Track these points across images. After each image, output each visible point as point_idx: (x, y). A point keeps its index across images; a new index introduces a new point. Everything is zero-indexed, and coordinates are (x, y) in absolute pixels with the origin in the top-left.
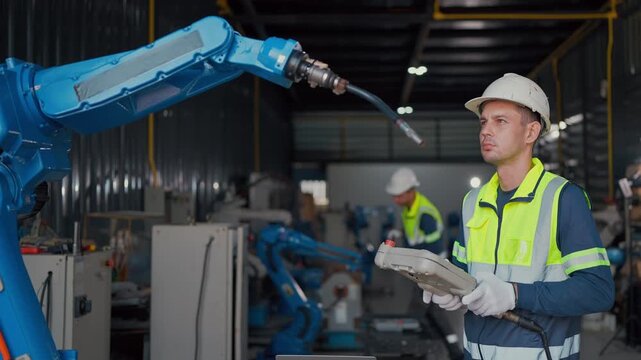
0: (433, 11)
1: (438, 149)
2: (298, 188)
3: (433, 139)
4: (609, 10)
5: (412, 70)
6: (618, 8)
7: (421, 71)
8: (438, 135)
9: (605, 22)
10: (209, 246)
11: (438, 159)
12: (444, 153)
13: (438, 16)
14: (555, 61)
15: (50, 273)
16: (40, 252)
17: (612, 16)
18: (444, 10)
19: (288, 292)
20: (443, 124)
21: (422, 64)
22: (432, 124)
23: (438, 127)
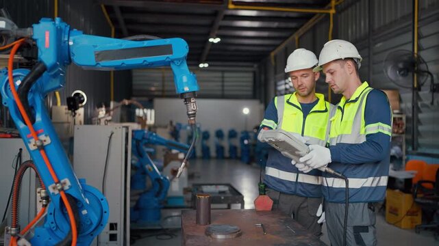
0: (228, 4)
1: (223, 90)
2: (135, 112)
3: (220, 84)
4: (330, 8)
5: (211, 40)
6: (336, 7)
7: (217, 40)
8: (223, 81)
9: (328, 15)
10: (110, 137)
11: (223, 97)
12: (226, 93)
13: (231, 6)
14: (297, 38)
15: (21, 149)
16: (12, 137)
17: (332, 11)
18: (234, 3)
19: (150, 170)
20: (226, 75)
21: (218, 36)
22: (220, 74)
23: (223, 77)
